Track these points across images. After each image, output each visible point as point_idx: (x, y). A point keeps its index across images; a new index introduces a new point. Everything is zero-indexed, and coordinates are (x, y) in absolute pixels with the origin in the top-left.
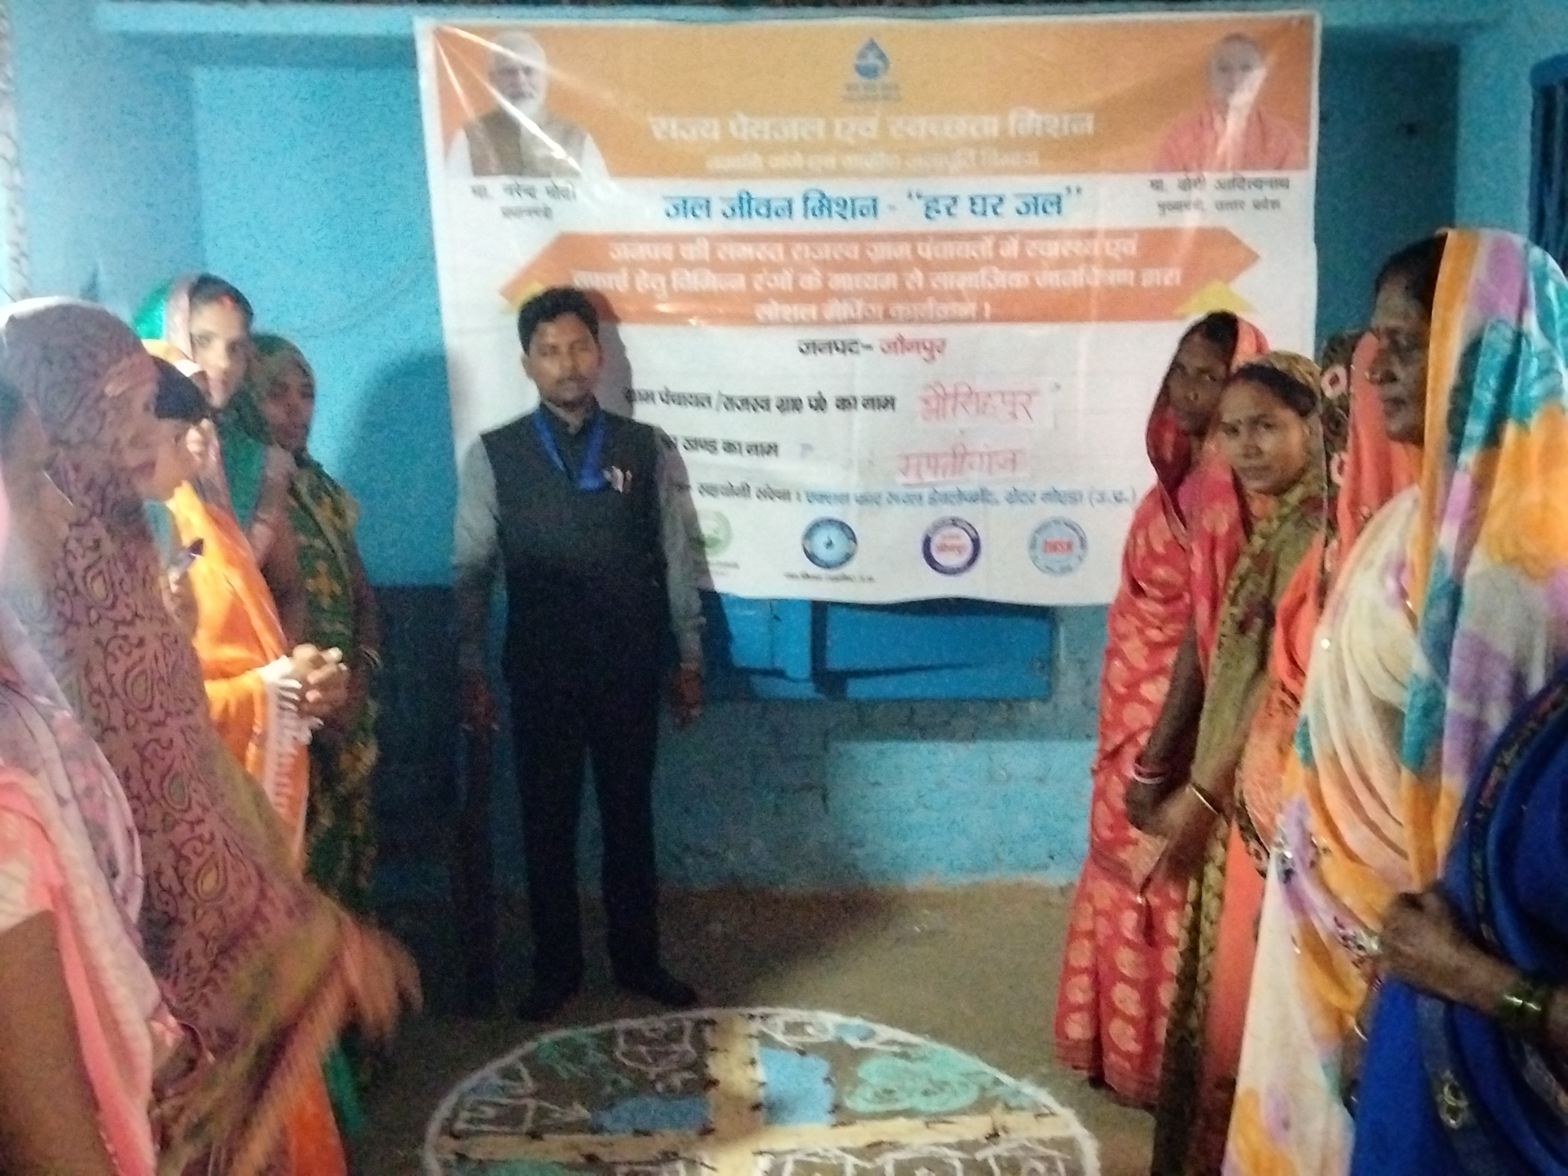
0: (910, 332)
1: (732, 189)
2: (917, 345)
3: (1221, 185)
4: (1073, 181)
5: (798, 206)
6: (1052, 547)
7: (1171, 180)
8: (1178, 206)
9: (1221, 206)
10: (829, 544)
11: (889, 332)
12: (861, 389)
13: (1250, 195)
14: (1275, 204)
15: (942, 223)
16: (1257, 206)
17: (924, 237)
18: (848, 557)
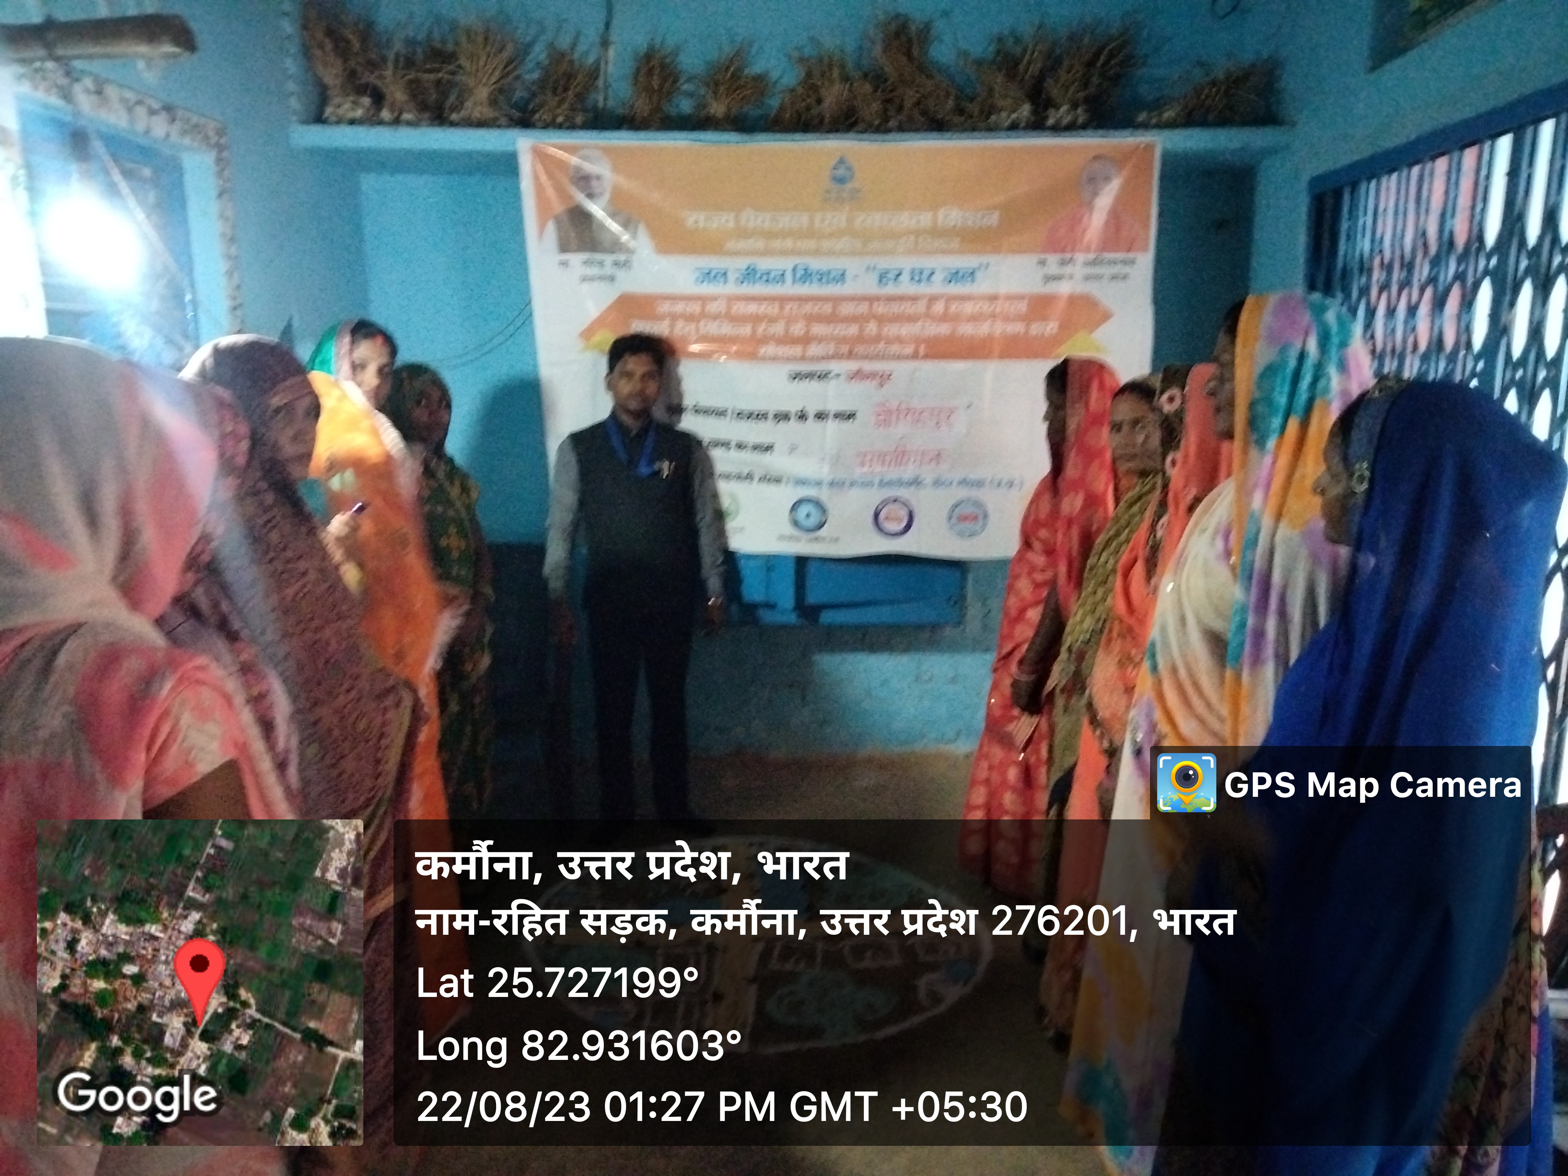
0: (868, 366)
1: (742, 263)
2: (871, 376)
3: (1087, 264)
4: (984, 259)
5: (789, 276)
6: (963, 518)
7: (1053, 259)
8: (1058, 278)
9: (1087, 278)
10: (808, 516)
11: (852, 366)
12: (833, 406)
13: (1107, 271)
14: (1125, 277)
15: (890, 289)
16: (1114, 278)
17: (878, 299)
18: (821, 526)
